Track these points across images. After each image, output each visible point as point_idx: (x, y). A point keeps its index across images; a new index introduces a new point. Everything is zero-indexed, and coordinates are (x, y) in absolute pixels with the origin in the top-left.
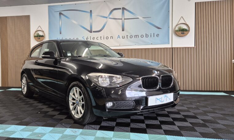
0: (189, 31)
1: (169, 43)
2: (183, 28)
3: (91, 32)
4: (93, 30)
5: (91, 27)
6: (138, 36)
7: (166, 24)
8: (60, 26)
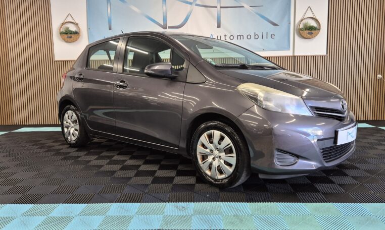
0: (320, 29)
1: (289, 49)
2: (311, 25)
3: (165, 27)
4: (168, 25)
5: (165, 20)
6: (242, 37)
7: (286, 19)
8: (109, 15)
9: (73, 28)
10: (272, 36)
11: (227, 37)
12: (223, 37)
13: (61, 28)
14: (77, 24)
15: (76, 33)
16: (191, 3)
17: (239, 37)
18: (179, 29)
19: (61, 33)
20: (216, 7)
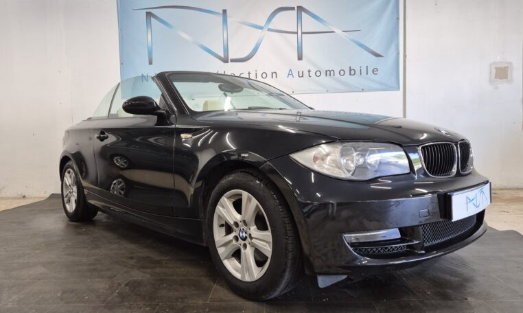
1: (398, 89)
3: (225, 60)
4: (231, 57)
5: (226, 50)
6: (332, 72)
7: (393, 47)
8: (150, 45)
10: (375, 71)
11: (312, 74)
12: (306, 74)
16: (261, 28)
17: (328, 72)
18: (247, 62)
20: (297, 33)
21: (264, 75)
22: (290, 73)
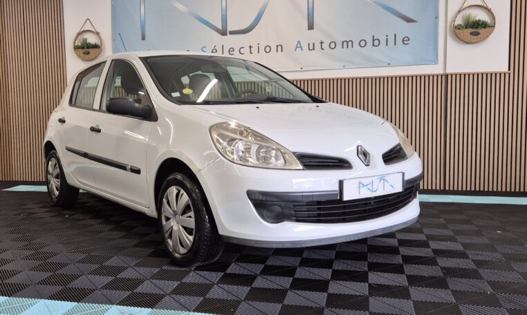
0: (494, 26)
1: (436, 63)
2: (477, 19)
3: (223, 32)
4: (230, 29)
5: (224, 21)
6: (350, 43)
7: (431, 9)
8: (143, 18)
9: (92, 39)
10: (405, 40)
11: (325, 46)
12: (318, 46)
13: (76, 40)
14: (98, 33)
15: (95, 46)
17: (345, 43)
18: (246, 34)
19: (76, 48)
21: (268, 49)
22: (299, 45)
